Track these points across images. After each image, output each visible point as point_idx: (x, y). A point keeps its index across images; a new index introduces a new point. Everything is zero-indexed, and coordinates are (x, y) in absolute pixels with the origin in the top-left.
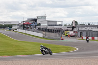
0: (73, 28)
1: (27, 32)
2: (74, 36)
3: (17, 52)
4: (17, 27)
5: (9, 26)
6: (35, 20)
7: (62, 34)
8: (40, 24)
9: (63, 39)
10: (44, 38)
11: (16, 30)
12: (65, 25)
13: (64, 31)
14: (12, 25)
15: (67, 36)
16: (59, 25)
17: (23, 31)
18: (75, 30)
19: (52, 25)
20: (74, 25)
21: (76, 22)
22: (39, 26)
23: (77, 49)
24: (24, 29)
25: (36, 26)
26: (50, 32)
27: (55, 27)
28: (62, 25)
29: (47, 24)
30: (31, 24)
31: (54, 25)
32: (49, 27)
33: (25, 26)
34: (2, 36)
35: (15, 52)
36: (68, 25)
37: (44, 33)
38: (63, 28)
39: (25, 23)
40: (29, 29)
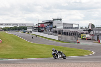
0: (90, 31)
1: (42, 34)
2: (90, 39)
3: (32, 55)
4: (31, 30)
5: (24, 28)
6: (51, 23)
7: (78, 37)
8: (55, 27)
9: (79, 43)
10: (59, 41)
11: (31, 32)
12: (82, 28)
13: (80, 34)
14: (27, 27)
15: (83, 39)
16: (75, 28)
17: (38, 34)
18: (92, 33)
19: (67, 28)
20: (90, 28)
21: (93, 25)
22: (54, 29)
23: (94, 53)
24: (39, 31)
25: (51, 28)
26: (66, 34)
27: (71, 30)
28: (78, 28)
29: (62, 27)
30: (46, 27)
31: (69, 28)
32: (65, 30)
33: (40, 28)
34: (16, 39)
35: (30, 55)
36: (84, 28)
37: (60, 36)
38: (79, 30)
39: (40, 25)
40: (45, 31)
